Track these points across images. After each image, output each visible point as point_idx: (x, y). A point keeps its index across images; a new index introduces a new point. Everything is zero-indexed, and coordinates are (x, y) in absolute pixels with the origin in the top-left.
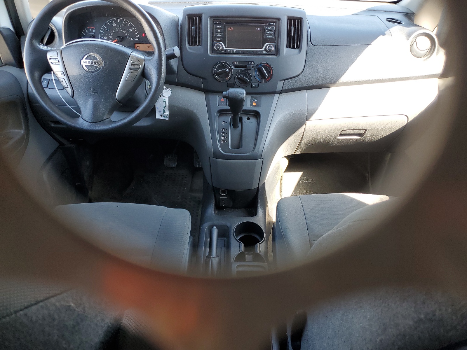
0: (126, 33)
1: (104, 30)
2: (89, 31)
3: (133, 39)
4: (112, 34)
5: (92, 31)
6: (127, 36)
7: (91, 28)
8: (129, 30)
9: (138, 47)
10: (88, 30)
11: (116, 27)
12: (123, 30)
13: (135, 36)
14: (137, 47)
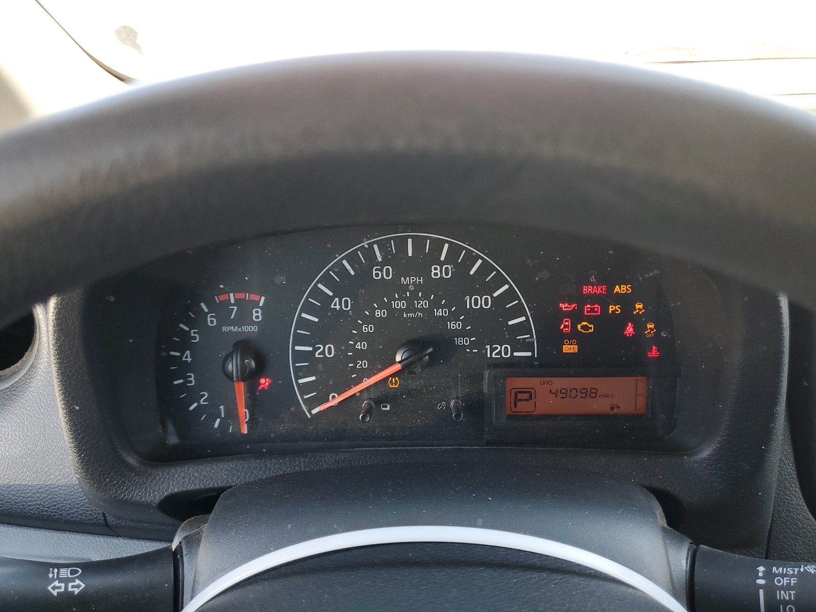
0: (454, 317)
1: (323, 310)
2: (224, 319)
3: (500, 351)
4: (366, 329)
5: (244, 318)
6: (462, 333)
7: (241, 296)
8: (480, 302)
9: (526, 396)
10: (222, 311)
11: (393, 287)
12: (436, 304)
13: (512, 337)
14: (520, 396)
